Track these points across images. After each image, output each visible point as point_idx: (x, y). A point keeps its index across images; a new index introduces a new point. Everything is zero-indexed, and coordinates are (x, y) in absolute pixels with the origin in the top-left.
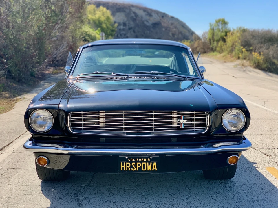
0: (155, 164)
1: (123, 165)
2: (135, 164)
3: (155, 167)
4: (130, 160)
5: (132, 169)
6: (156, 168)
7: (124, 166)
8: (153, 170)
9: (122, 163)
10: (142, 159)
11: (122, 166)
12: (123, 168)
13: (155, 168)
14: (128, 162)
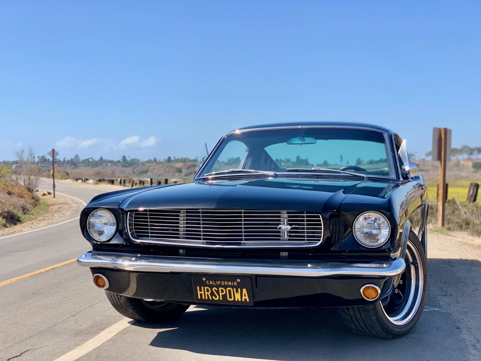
0: (245, 291)
1: (201, 290)
2: (217, 289)
3: (245, 296)
4: (209, 282)
5: (214, 297)
6: (247, 297)
7: (203, 293)
8: (243, 300)
9: (198, 287)
10: (226, 283)
11: (199, 293)
12: (201, 295)
13: (245, 298)
14: (207, 286)
